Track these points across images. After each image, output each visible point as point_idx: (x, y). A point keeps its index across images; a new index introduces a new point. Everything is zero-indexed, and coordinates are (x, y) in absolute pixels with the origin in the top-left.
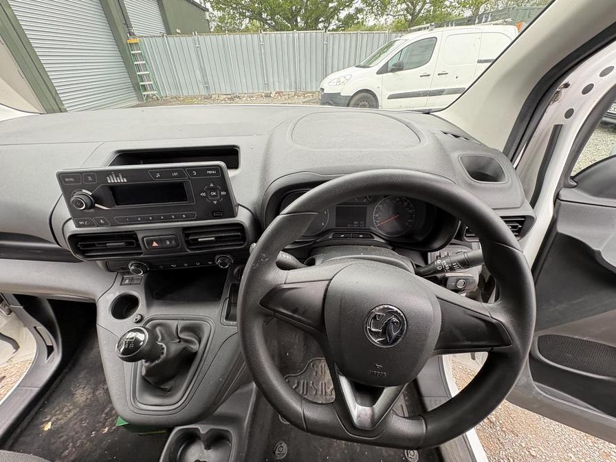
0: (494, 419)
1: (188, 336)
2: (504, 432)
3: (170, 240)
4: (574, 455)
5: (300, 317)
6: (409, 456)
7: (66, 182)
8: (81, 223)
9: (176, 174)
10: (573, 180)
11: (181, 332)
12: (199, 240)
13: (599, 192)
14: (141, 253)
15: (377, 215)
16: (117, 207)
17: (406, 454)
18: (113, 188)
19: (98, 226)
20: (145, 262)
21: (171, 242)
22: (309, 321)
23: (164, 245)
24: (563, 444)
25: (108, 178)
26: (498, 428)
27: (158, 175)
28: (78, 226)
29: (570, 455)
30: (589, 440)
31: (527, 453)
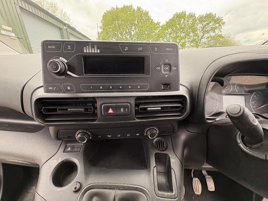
3: (124, 108)
7: (48, 49)
8: (50, 88)
9: (141, 49)
12: (149, 109)
14: (95, 120)
16: (85, 76)
18: (87, 58)
19: (64, 92)
21: (124, 110)
23: (118, 113)
25: (85, 48)
27: (126, 49)
28: (47, 91)
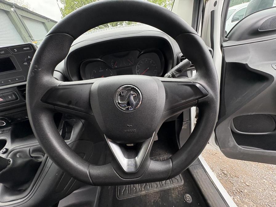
0: (226, 172)
1: (37, 154)
2: (232, 177)
3: (11, 96)
4: (266, 180)
5: (74, 107)
6: (187, 199)
9: (3, 52)
10: (226, 37)
11: (32, 153)
13: (239, 39)
15: (138, 71)
17: (185, 199)
20: (6, 117)
22: (82, 109)
23: (7, 100)
24: (259, 176)
26: (229, 176)
29: (265, 181)
30: (270, 171)
31: (245, 185)
